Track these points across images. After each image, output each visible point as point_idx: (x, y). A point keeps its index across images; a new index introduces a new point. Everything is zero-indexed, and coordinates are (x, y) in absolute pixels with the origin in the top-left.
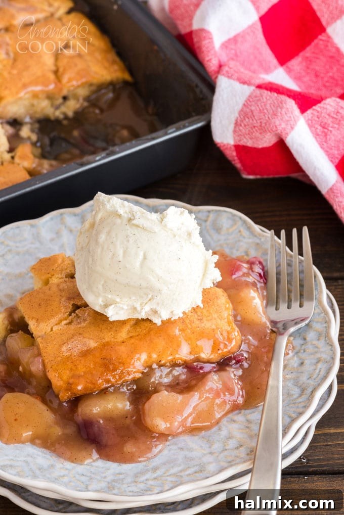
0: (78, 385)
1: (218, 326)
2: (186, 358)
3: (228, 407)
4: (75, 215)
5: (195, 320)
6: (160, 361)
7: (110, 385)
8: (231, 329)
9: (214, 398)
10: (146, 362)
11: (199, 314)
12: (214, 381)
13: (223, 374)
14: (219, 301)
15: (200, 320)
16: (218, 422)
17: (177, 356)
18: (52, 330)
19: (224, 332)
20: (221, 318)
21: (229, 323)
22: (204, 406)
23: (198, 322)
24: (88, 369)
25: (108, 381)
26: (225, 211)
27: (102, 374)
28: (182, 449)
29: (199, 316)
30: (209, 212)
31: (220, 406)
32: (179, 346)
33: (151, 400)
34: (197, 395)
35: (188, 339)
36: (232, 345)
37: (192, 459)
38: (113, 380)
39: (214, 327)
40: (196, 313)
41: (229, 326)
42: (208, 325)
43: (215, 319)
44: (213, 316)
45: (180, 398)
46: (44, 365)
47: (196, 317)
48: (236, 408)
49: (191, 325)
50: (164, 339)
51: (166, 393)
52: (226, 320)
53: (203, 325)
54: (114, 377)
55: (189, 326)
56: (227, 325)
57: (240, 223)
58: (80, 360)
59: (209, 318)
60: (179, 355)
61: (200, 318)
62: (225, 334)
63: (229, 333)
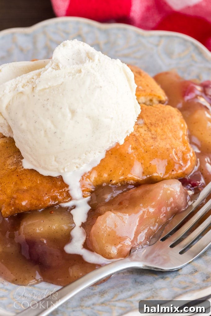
0: (22, 200)
1: (172, 146)
2: (139, 179)
4: (26, 35)
5: (149, 138)
6: (111, 181)
7: (57, 202)
8: (186, 149)
10: (96, 181)
11: (153, 132)
14: (174, 120)
15: (154, 139)
17: (130, 176)
19: (179, 152)
21: (184, 143)
23: (152, 141)
24: (35, 184)
25: (54, 198)
27: (49, 191)
29: (153, 135)
32: (131, 166)
35: (141, 158)
36: (187, 167)
38: (60, 198)
39: (168, 146)
40: (150, 131)
41: (184, 145)
42: (162, 144)
43: (170, 138)
44: (168, 135)
47: (150, 135)
49: (144, 144)
50: (116, 157)
52: (181, 140)
53: (157, 144)
54: (61, 194)
55: (143, 145)
56: (183, 145)
57: (192, 48)
58: (26, 174)
59: (164, 137)
60: (132, 174)
61: (153, 136)
62: (180, 155)
63: (184, 153)
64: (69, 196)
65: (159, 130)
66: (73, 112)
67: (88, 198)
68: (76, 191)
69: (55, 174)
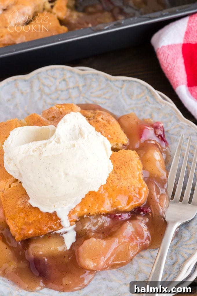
0: (29, 230)
1: (132, 184)
2: (109, 211)
3: (139, 247)
5: (115, 180)
6: (90, 213)
7: (53, 230)
8: (141, 185)
9: (129, 242)
10: (79, 214)
11: (118, 174)
12: (129, 229)
13: (135, 222)
14: (133, 163)
15: (119, 180)
16: (131, 260)
17: (102, 209)
18: (10, 187)
19: (136, 188)
20: (134, 177)
21: (140, 180)
22: (122, 248)
23: (117, 181)
24: (37, 219)
25: (51, 228)
26: (136, 81)
27: (47, 223)
28: (104, 279)
29: (118, 176)
30: (124, 81)
31: (133, 248)
32: (103, 202)
33: (83, 245)
34: (117, 240)
35: (110, 196)
36: (142, 199)
37: (112, 289)
38: (55, 227)
39: (129, 185)
40: (116, 173)
41: (140, 183)
42: (124, 183)
43: (130, 178)
44: (129, 176)
45: (104, 243)
46: (4, 214)
47: (116, 177)
48: (144, 248)
49: (112, 185)
50: (93, 196)
51: (94, 239)
52: (138, 178)
53: (121, 184)
54: (56, 225)
55: (111, 185)
56: (139, 182)
57: (146, 91)
58: (31, 212)
59: (126, 178)
60: (104, 208)
61: (119, 178)
62: (137, 191)
63: (140, 189)
64: (61, 226)
65: (122, 172)
66: (66, 174)
67: (74, 226)
68: (66, 222)
69: (51, 211)
